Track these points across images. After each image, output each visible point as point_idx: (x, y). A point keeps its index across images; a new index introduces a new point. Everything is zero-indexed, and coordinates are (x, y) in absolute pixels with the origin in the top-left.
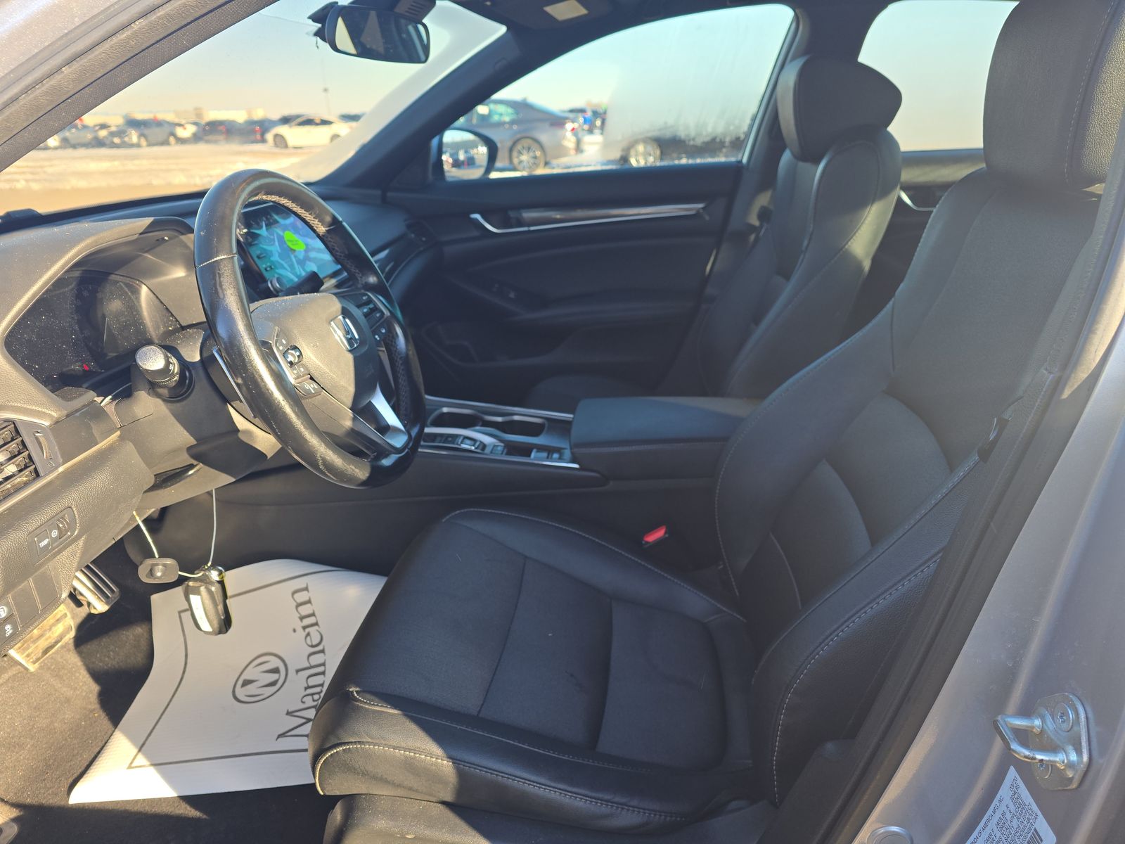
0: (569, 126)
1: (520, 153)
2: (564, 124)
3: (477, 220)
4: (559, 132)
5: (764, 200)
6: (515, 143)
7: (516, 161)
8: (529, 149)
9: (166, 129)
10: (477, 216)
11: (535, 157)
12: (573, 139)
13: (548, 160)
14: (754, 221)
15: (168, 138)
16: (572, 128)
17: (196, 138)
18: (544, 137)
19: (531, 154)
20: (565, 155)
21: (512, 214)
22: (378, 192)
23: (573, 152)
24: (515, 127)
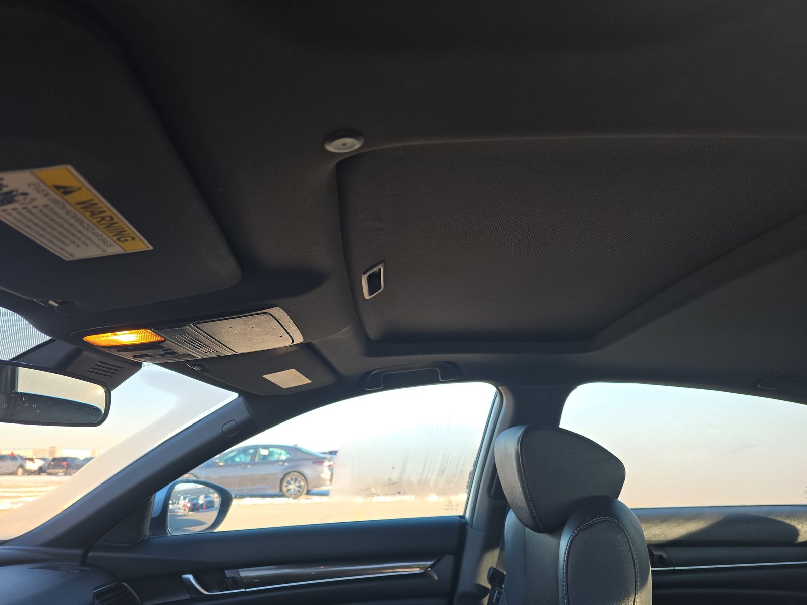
0: (327, 464)
1: (289, 483)
2: (323, 462)
3: (189, 580)
4: (319, 468)
5: (491, 559)
6: (285, 476)
7: (285, 489)
8: (296, 480)
9: (19, 462)
10: (190, 577)
11: (300, 487)
12: (329, 473)
13: (309, 488)
14: (484, 582)
15: (18, 469)
16: (329, 465)
17: (41, 471)
18: (308, 471)
19: (297, 484)
20: (323, 485)
21: (229, 573)
22: (79, 552)
23: (328, 483)
24: (287, 464)
